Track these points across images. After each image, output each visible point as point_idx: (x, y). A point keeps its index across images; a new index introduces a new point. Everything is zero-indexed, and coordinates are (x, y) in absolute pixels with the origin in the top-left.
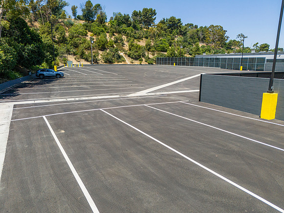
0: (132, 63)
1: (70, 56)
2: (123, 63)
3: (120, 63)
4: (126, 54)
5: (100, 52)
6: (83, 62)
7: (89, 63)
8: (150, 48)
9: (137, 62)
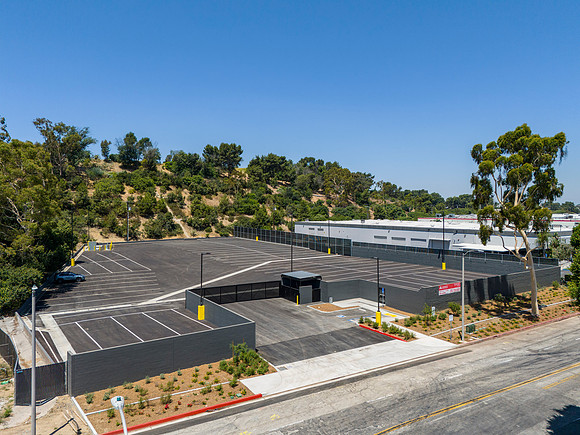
0: (194, 235)
1: (94, 229)
2: (178, 237)
3: (173, 237)
4: (185, 221)
5: (143, 220)
6: (114, 239)
7: (123, 240)
8: (226, 210)
9: (201, 234)
